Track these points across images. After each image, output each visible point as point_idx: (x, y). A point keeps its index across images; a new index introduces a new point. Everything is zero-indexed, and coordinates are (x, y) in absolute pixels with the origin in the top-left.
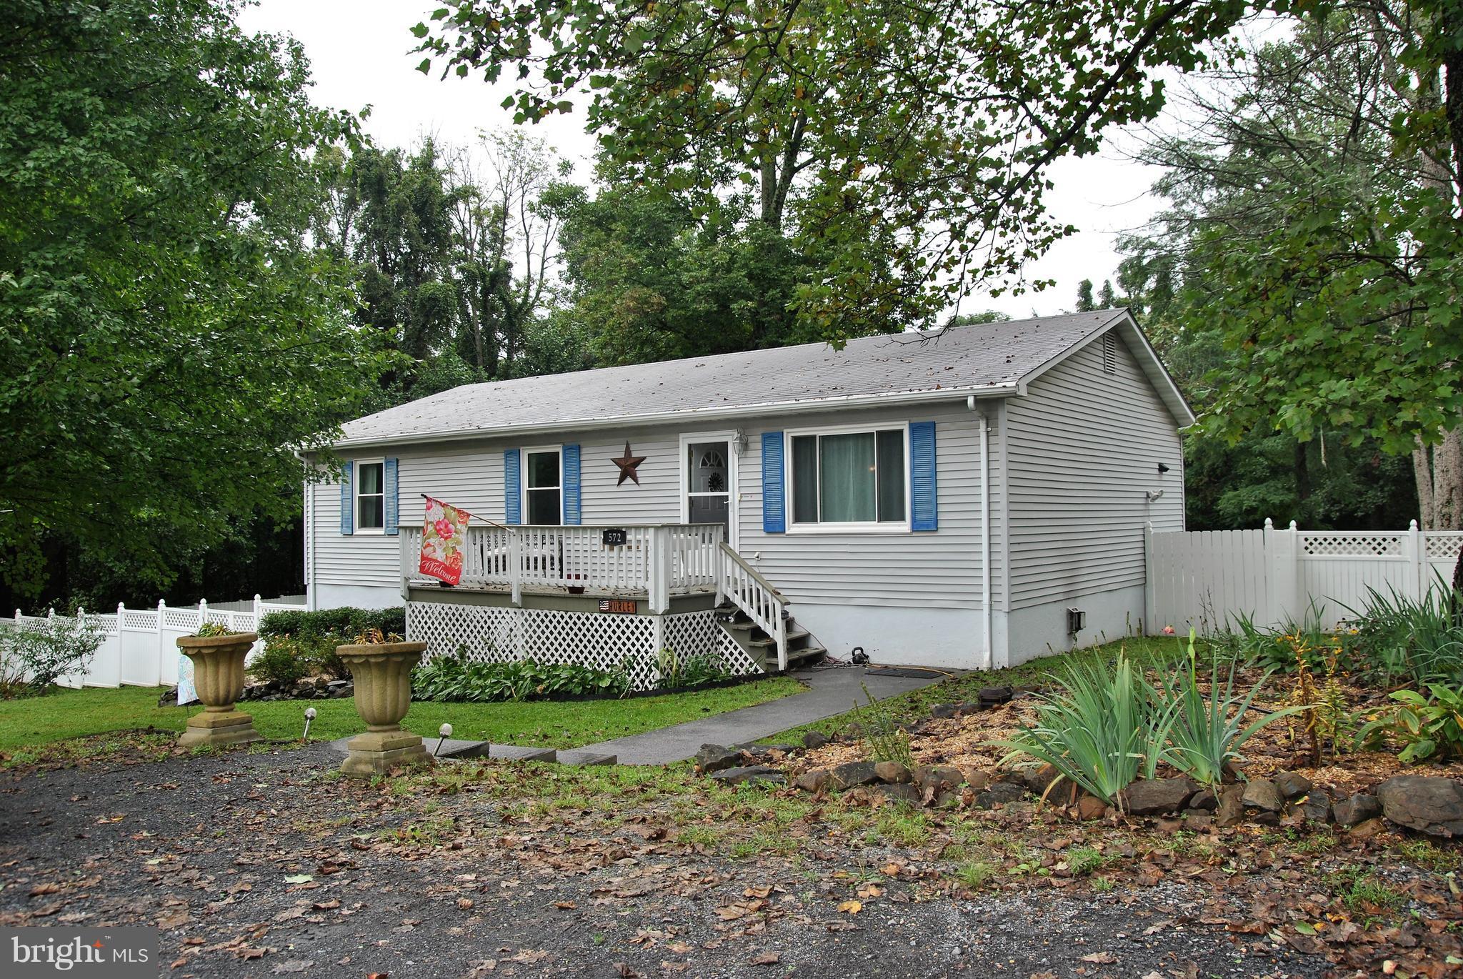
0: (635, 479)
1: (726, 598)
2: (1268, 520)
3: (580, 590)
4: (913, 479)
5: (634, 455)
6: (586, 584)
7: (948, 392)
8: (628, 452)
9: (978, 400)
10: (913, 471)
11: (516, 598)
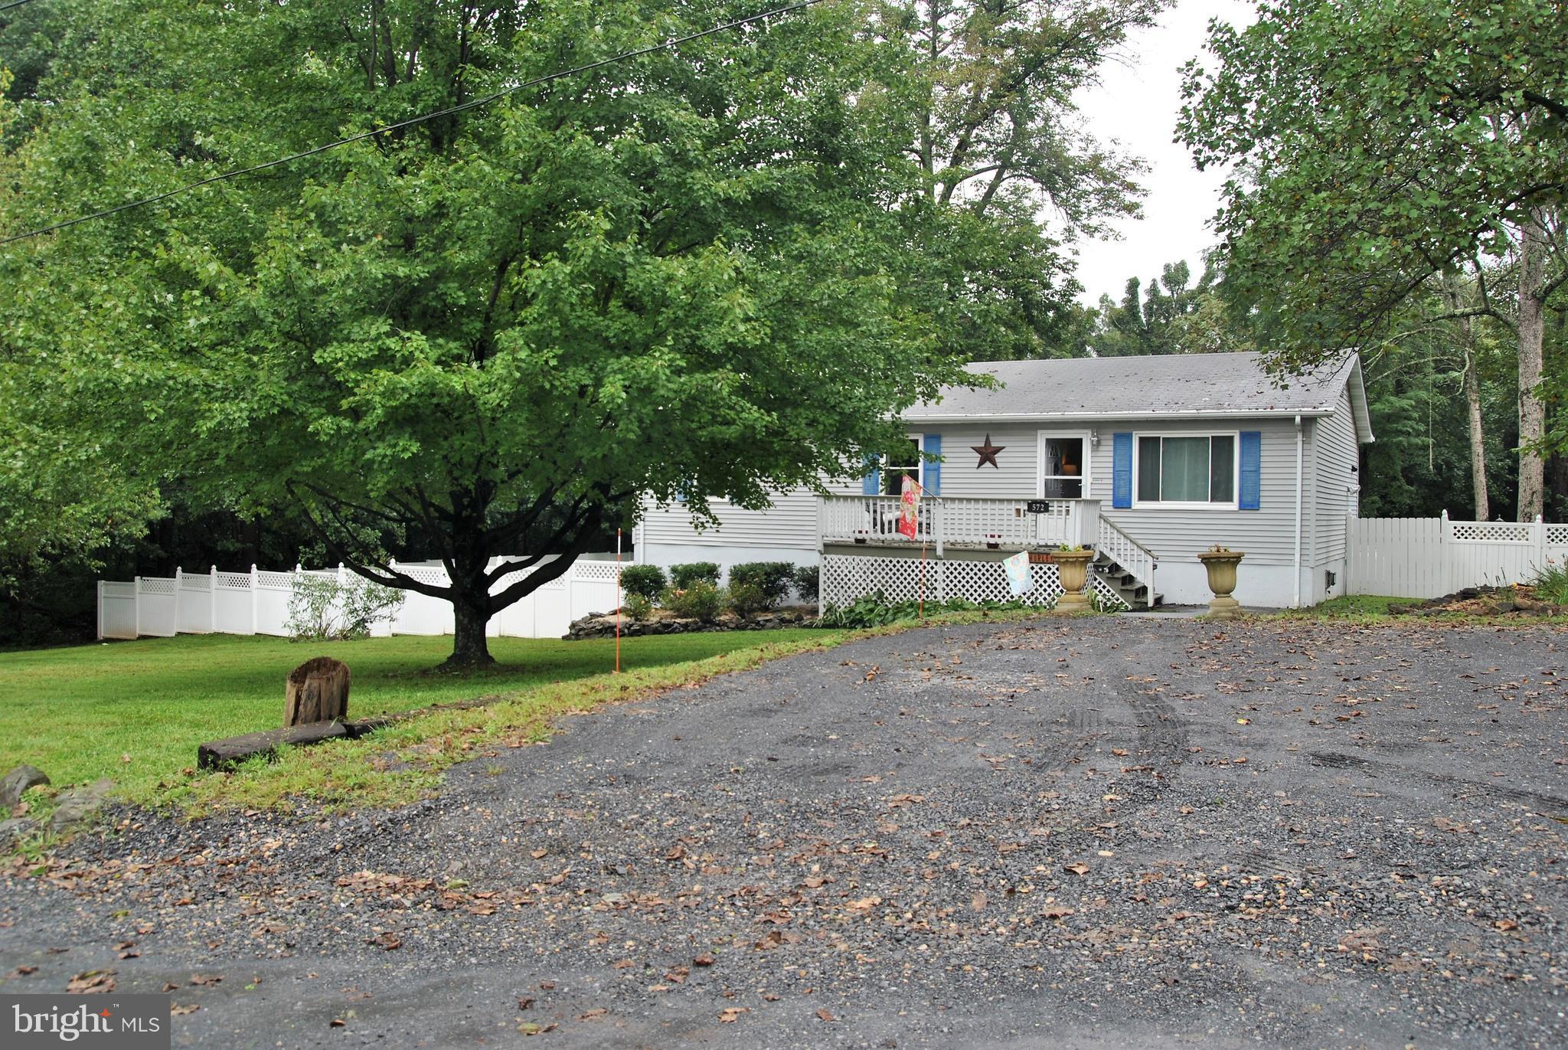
0: (994, 464)
1: (1101, 553)
2: (1445, 511)
3: (996, 546)
4: (1242, 472)
5: (994, 444)
6: (999, 541)
7: (1279, 411)
8: (988, 442)
9: (1303, 419)
10: (1241, 466)
11: (940, 552)
